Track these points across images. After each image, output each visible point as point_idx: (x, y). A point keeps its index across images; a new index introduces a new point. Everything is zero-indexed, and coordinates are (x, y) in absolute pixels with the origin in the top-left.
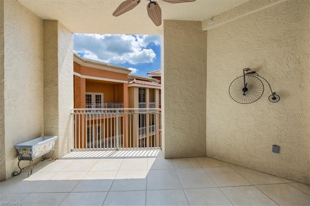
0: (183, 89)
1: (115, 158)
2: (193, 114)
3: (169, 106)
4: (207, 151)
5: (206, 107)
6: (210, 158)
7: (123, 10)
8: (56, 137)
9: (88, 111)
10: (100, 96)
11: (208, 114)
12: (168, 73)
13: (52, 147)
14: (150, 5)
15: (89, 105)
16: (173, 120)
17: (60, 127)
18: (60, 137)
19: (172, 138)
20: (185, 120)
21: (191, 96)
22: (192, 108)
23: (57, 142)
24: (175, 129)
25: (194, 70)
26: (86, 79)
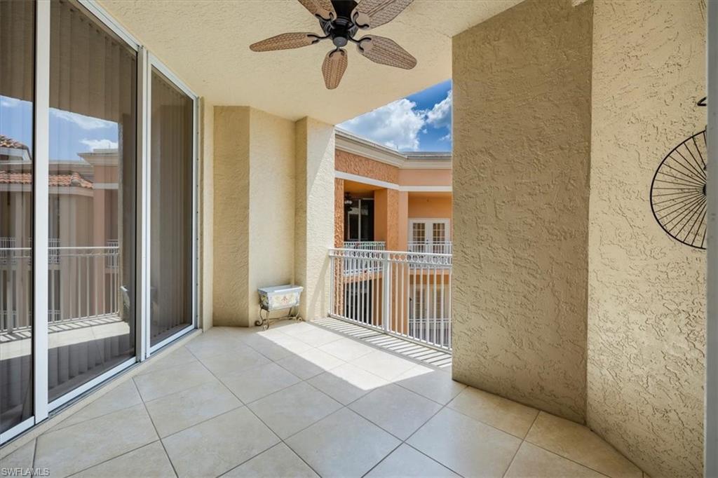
0: (504, 202)
1: (375, 346)
2: (536, 278)
3: (465, 250)
4: (589, 408)
5: (587, 256)
6: (597, 433)
7: (334, 76)
8: (301, 287)
9: (412, 257)
10: (443, 224)
11: (592, 281)
12: (461, 166)
13: (295, 302)
14: (361, 46)
15: (421, 245)
16: (474, 287)
17: (308, 274)
18: (308, 290)
19: (469, 333)
20: (509, 291)
21: (530, 221)
22: (530, 258)
23: (303, 295)
24: (479, 311)
25: (538, 143)
26: (409, 193)
